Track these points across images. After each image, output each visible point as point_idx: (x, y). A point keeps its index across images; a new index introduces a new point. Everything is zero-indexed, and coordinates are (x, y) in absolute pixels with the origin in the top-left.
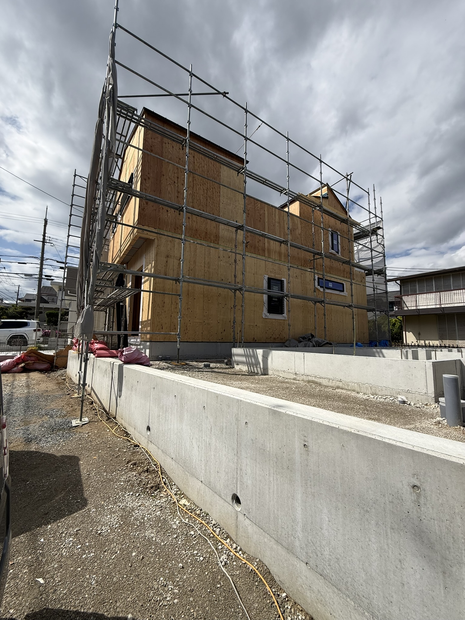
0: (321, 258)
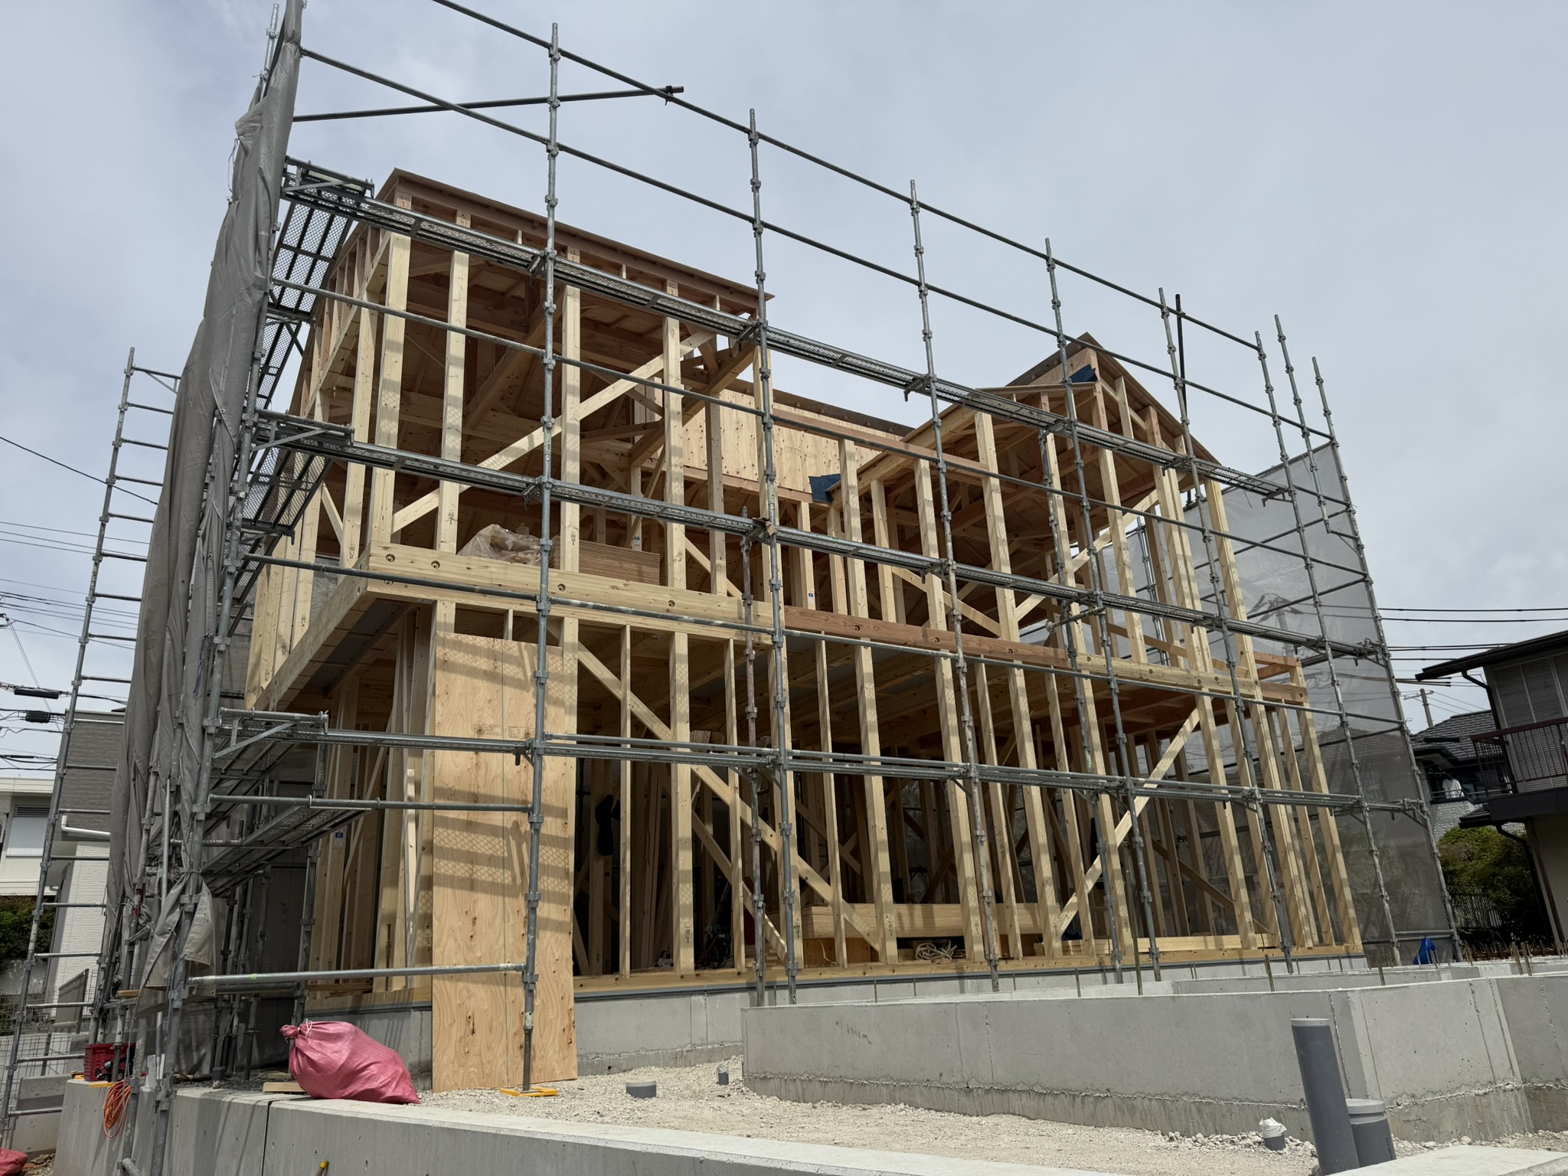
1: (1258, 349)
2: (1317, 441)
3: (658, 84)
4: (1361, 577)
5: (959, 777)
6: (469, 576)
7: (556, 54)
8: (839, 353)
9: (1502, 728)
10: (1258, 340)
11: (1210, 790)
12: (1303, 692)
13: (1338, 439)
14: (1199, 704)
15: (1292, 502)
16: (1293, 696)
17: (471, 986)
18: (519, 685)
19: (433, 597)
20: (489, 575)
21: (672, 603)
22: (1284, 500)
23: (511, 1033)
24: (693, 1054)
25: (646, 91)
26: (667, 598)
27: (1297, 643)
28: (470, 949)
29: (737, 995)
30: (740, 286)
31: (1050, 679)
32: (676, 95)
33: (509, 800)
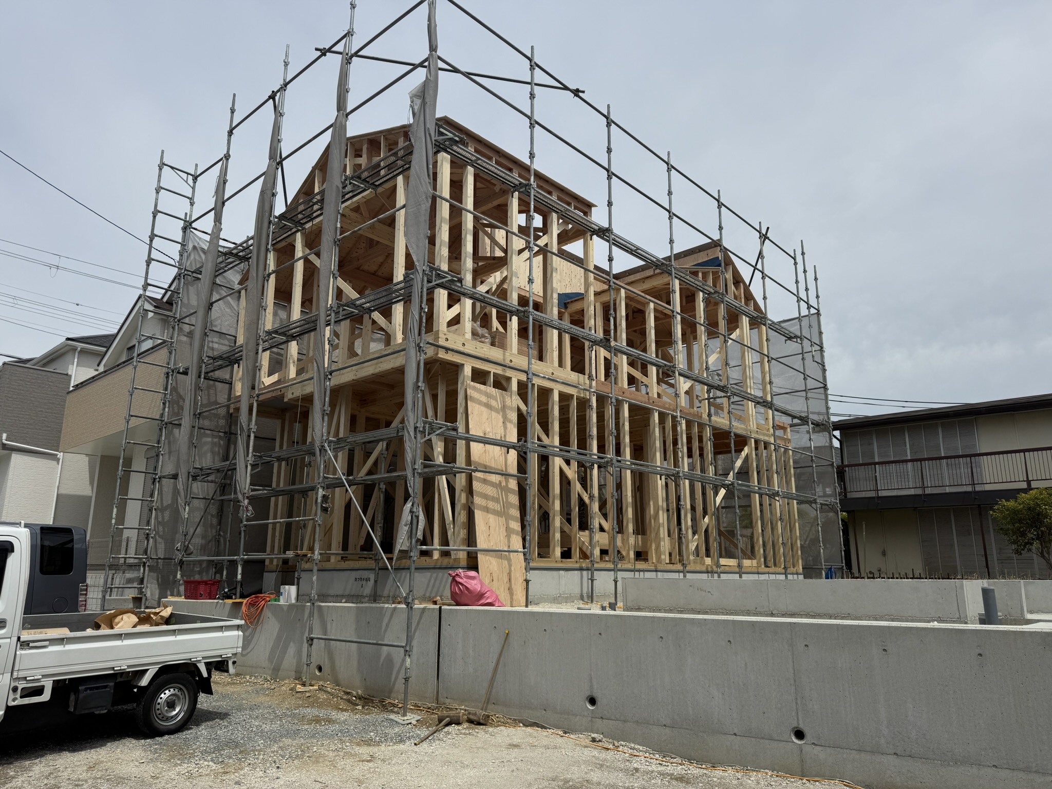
0: (724, 397)
1: (794, 259)
2: (813, 311)
3: (573, 87)
4: (822, 385)
5: (672, 475)
6: (476, 352)
7: (534, 66)
8: (635, 247)
9: (844, 464)
10: (795, 254)
11: (749, 486)
12: (789, 441)
13: (821, 312)
14: (749, 444)
15: (801, 344)
16: (785, 443)
17: (490, 558)
18: (497, 411)
19: (463, 362)
20: (483, 352)
21: (553, 374)
22: (797, 342)
23: (505, 582)
24: (560, 598)
25: (566, 88)
26: (551, 371)
27: (794, 417)
28: (489, 541)
29: (576, 572)
30: (583, 199)
31: (694, 426)
32: (581, 94)
33: (498, 469)
